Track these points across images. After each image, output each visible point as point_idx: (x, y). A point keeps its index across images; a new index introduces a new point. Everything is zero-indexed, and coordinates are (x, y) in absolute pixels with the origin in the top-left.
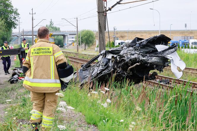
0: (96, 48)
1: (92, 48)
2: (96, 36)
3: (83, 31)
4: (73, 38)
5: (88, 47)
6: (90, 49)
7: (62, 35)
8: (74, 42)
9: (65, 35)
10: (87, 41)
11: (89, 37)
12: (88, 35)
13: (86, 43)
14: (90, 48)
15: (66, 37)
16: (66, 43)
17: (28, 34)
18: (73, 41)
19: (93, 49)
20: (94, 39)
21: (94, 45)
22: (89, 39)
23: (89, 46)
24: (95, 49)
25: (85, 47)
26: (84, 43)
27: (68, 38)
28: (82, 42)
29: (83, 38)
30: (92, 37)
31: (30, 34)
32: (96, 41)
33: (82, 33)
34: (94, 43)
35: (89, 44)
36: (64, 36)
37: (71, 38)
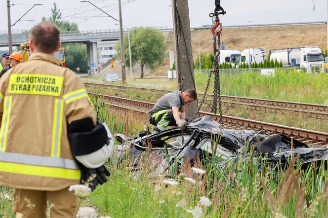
0: (170, 72)
1: (160, 71)
2: (169, 41)
3: (135, 32)
4: (111, 48)
5: (149, 70)
6: (156, 75)
7: (84, 42)
8: (114, 59)
9: (91, 41)
10: (146, 55)
11: (152, 45)
12: (149, 40)
13: (143, 60)
14: (155, 73)
15: (94, 46)
16: (95, 61)
18: (111, 56)
19: (162, 74)
20: (164, 49)
21: (164, 65)
22: (151, 49)
23: (152, 68)
24: (167, 75)
25: (142, 70)
26: (140, 61)
27: (97, 49)
28: (135, 58)
29: (136, 48)
30: (160, 45)
31: (4, 42)
32: (168, 53)
33: (133, 35)
34: (165, 59)
35: (153, 63)
36: (89, 44)
37: (106, 49)
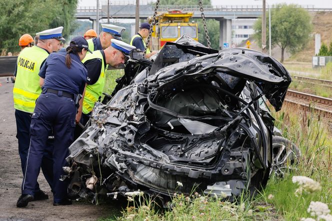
0: (315, 58)
1: (303, 56)
2: (316, 22)
3: (278, 9)
4: (245, 27)
5: (290, 55)
6: (298, 61)
7: (217, 19)
8: (250, 39)
9: (225, 17)
10: (288, 37)
11: (295, 25)
12: (292, 19)
13: (284, 42)
14: (297, 58)
15: (228, 23)
16: (228, 40)
17: (122, 13)
18: (246, 36)
19: (304, 60)
20: (310, 32)
21: (308, 49)
22: (294, 30)
23: (294, 52)
24: (311, 61)
25: (283, 54)
26: (280, 44)
27: (232, 27)
28: (275, 39)
29: (277, 29)
30: (305, 26)
32: (314, 36)
33: (275, 13)
34: (309, 43)
35: (294, 46)
36: (222, 21)
37: (240, 27)
